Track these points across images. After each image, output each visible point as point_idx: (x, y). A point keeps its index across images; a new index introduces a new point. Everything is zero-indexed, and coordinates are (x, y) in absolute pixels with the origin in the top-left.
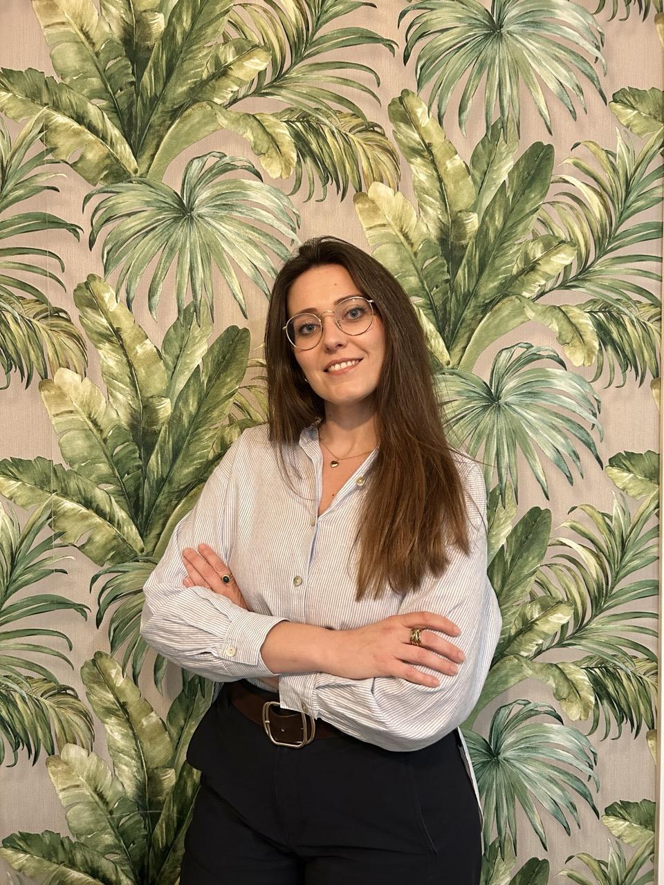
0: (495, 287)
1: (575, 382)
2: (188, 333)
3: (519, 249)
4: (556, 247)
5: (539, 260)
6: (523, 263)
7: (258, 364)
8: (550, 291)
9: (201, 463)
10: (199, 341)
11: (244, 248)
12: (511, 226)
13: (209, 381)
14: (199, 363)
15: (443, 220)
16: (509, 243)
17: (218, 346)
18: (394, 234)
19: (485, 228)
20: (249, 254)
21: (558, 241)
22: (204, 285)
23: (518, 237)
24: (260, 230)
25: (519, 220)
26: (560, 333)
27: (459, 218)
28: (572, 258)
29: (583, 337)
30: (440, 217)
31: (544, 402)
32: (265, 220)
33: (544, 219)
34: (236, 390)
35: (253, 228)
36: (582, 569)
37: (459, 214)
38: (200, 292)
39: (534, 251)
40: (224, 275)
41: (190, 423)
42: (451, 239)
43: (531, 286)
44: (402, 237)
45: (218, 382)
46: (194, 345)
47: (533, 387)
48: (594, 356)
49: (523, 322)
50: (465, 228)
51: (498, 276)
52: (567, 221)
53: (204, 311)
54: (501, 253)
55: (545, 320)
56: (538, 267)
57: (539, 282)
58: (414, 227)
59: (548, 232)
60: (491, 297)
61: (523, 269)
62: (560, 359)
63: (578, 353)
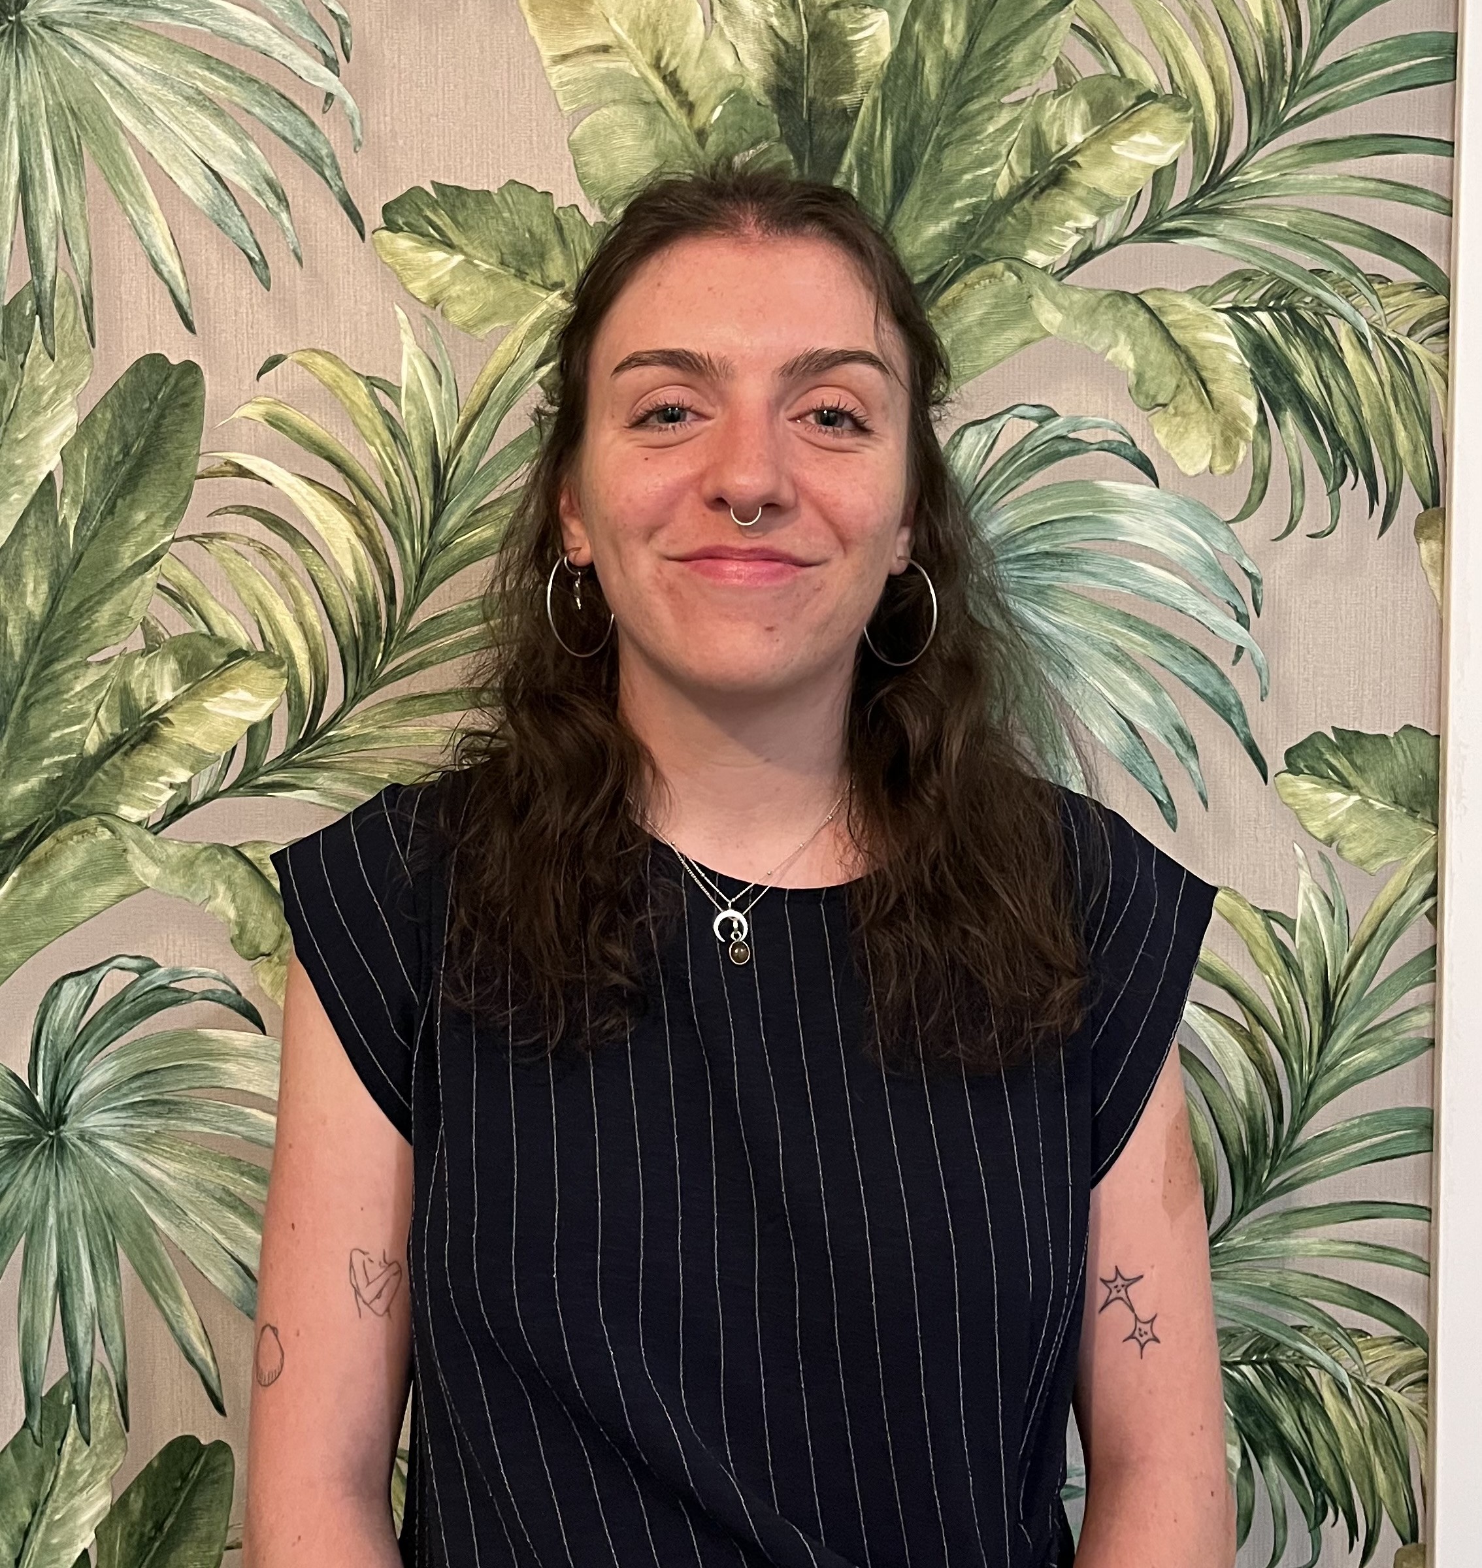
0: (941, 235)
1: (1183, 520)
2: (18, 378)
3: (1016, 121)
4: (1129, 113)
5: (1076, 151)
6: (1028, 162)
7: (229, 468)
8: (1110, 245)
9: (64, 765)
10: (52, 401)
11: (183, 119)
12: (992, 49)
13: (82, 519)
14: (51, 467)
15: (784, 33)
16: (985, 101)
17: (109, 416)
18: (636, 74)
19: (911, 55)
20: (197, 139)
21: (1134, 94)
22: (64, 233)
23: (1011, 82)
24: (231, 67)
25: (1016, 31)
26: (1140, 377)
27: (832, 24)
28: (1175, 147)
29: (1210, 387)
30: (775, 21)
31: (1091, 582)
32: (244, 34)
33: (1092, 26)
34: (164, 548)
35: (207, 61)
36: (1204, 1074)
37: (832, 15)
38: (52, 255)
39: (1062, 126)
40: (123, 203)
41: (30, 646)
42: (809, 89)
43: (1052, 232)
44: (659, 85)
45: (109, 522)
46: (36, 413)
47: (1057, 536)
48: (1242, 444)
49: (1026, 343)
50: (851, 57)
51: (950, 200)
52: (1162, 32)
53: (65, 311)
54: (958, 134)
55: (1096, 333)
56: (1074, 174)
57: (1076, 219)
58: (695, 55)
59: (1106, 66)
60: (931, 266)
61: (1028, 181)
62: (1140, 453)
63: (1194, 435)
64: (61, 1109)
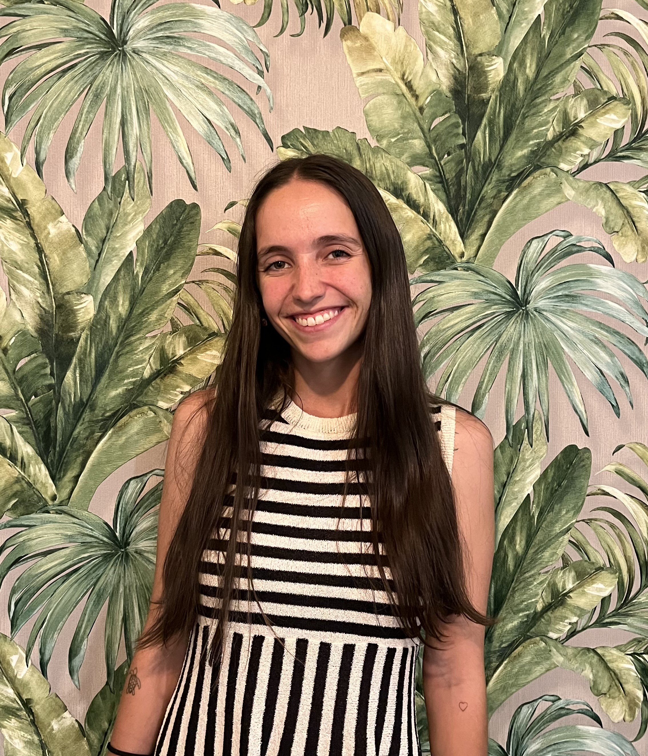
0: (524, 156)
1: (624, 282)
2: (118, 209)
3: (556, 107)
4: (605, 105)
5: (582, 121)
6: (561, 125)
7: (210, 251)
8: (595, 162)
9: (134, 383)
10: (132, 219)
11: (194, 95)
12: (546, 76)
13: (146, 272)
14: (131, 249)
15: (458, 66)
16: (543, 98)
17: (158, 226)
18: (394, 82)
19: (512, 77)
20: (201, 104)
21: (606, 97)
22: (140, 144)
23: (554, 90)
24: (216, 73)
25: (557, 68)
26: (607, 219)
27: (479, 63)
28: (623, 121)
29: (637, 224)
30: (454, 61)
31: (585, 308)
32: (222, 59)
33: (590, 67)
34: (181, 286)
35: (206, 70)
36: (629, 525)
37: (479, 59)
38: (135, 154)
39: (576, 110)
40: (167, 131)
41: (120, 329)
42: (469, 91)
43: (571, 156)
44: (404, 87)
45: (157, 274)
46: (126, 225)
47: (571, 288)
49: (559, 203)
50: (486, 77)
51: (528, 141)
52: (619, 71)
53: (140, 179)
54: (532, 112)
55: (589, 200)
56: (580, 131)
57: (581, 151)
58: (420, 74)
59: (595, 85)
60: (519, 169)
61: (561, 134)
62: (607, 253)
63: (630, 245)
64: (128, 539)
